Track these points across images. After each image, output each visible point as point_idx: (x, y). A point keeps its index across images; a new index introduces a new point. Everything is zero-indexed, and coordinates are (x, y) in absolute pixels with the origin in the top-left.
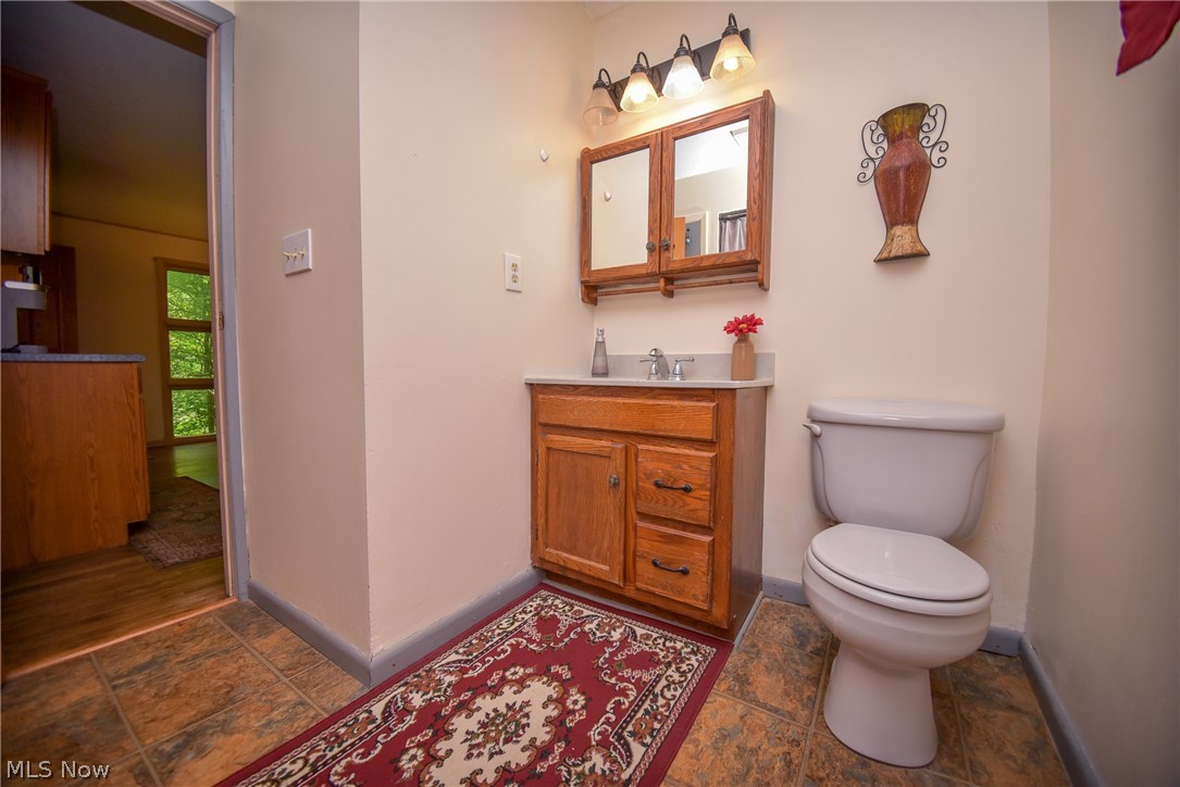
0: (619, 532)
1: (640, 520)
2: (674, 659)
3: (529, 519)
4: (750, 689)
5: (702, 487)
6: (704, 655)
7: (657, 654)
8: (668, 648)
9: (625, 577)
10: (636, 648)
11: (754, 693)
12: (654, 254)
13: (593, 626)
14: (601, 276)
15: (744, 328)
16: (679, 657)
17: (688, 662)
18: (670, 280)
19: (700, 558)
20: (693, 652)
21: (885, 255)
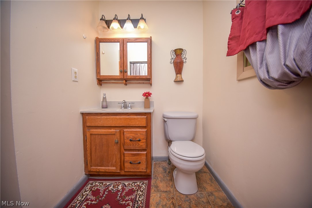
0: (118, 156)
1: (125, 151)
2: (139, 188)
3: (83, 159)
4: (159, 188)
5: (143, 139)
6: (146, 184)
7: (133, 189)
8: (136, 185)
9: (121, 169)
10: (127, 189)
11: (160, 189)
12: (122, 73)
13: (112, 187)
14: (104, 78)
15: (147, 95)
16: (140, 187)
17: (142, 187)
18: (126, 81)
19: (144, 158)
20: (143, 184)
21: (176, 80)
